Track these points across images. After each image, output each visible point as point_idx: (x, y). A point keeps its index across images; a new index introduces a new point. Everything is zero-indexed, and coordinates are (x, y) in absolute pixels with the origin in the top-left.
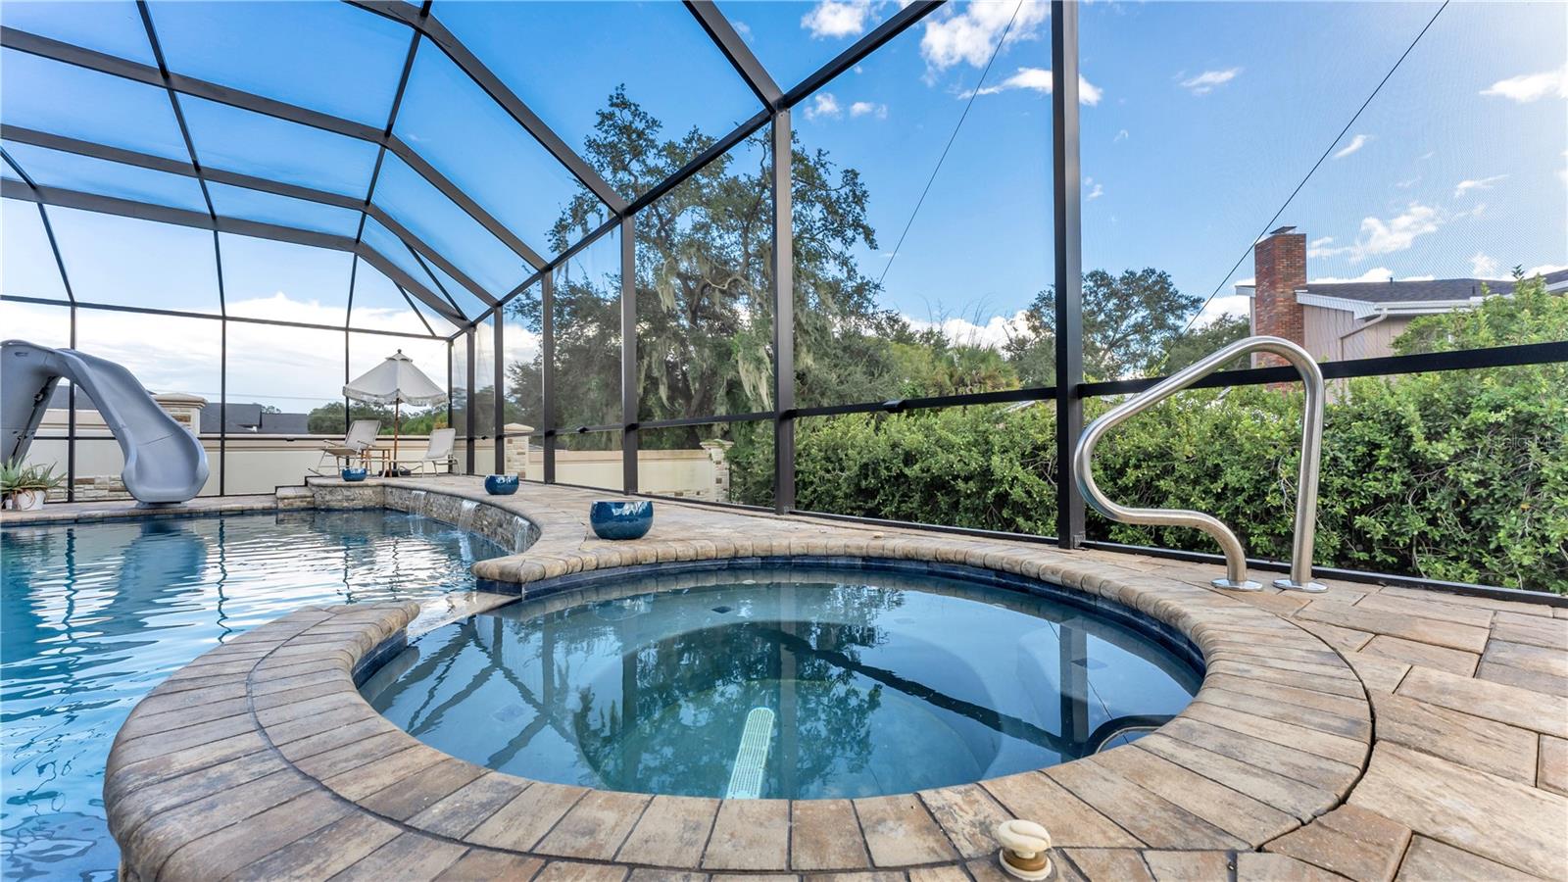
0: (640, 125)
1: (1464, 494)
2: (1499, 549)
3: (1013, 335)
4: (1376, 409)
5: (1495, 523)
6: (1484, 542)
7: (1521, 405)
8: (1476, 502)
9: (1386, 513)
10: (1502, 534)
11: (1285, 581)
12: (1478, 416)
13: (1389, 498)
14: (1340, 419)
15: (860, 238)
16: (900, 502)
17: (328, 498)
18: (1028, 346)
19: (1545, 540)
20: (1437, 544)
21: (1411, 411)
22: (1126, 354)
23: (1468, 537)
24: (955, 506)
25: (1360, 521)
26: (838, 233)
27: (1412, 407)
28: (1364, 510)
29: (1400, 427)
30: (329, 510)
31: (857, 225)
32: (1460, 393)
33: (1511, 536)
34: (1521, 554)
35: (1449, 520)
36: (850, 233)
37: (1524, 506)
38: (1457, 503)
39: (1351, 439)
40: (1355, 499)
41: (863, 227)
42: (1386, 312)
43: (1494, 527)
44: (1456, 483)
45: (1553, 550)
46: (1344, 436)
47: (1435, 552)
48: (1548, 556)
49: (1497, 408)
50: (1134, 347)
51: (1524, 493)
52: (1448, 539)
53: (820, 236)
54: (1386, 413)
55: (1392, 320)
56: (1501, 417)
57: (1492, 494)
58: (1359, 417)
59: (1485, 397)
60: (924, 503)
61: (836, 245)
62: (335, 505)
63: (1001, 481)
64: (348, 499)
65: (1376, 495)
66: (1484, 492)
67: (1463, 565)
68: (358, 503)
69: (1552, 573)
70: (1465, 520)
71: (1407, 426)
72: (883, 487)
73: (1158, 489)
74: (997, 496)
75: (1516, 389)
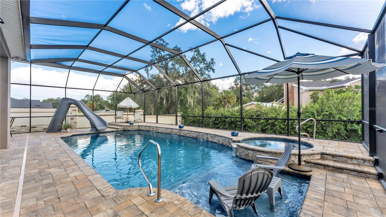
0: (164, 44)
1: (322, 125)
2: (327, 133)
3: (231, 86)
4: (310, 111)
5: (327, 129)
6: (325, 132)
7: (330, 111)
8: (324, 126)
9: (311, 128)
10: (328, 131)
11: (313, 139)
12: (324, 113)
13: (312, 126)
14: (304, 112)
15: (211, 71)
16: (224, 126)
17: (128, 128)
18: (234, 89)
19: (333, 132)
20: (318, 133)
21: (315, 112)
22: (254, 91)
23: (323, 132)
24: (236, 127)
25: (308, 129)
26: (207, 69)
27: (315, 111)
28: (308, 127)
29: (313, 114)
30: (129, 131)
31: (211, 68)
32: (322, 109)
33: (329, 131)
34: (330, 134)
35: (320, 129)
36: (209, 70)
37: (331, 127)
38: (321, 126)
39: (306, 116)
40: (307, 126)
41: (212, 68)
42: (308, 89)
43: (326, 130)
44: (321, 123)
45: (334, 134)
46: (305, 115)
47: (318, 134)
48: (333, 134)
49: (327, 112)
50: (256, 89)
51: (330, 125)
52: (320, 132)
53: (203, 70)
54: (311, 112)
55: (309, 90)
56: (327, 113)
57: (326, 125)
58: (307, 112)
59: (325, 110)
60: (229, 126)
61: (207, 72)
62: (130, 129)
63: (246, 122)
64: (132, 128)
65: (310, 125)
66: (325, 125)
67: (323, 136)
68: (134, 129)
69: (334, 137)
70: (323, 129)
71: (314, 114)
72: (220, 123)
73: (274, 124)
74: (245, 125)
75: (329, 109)
